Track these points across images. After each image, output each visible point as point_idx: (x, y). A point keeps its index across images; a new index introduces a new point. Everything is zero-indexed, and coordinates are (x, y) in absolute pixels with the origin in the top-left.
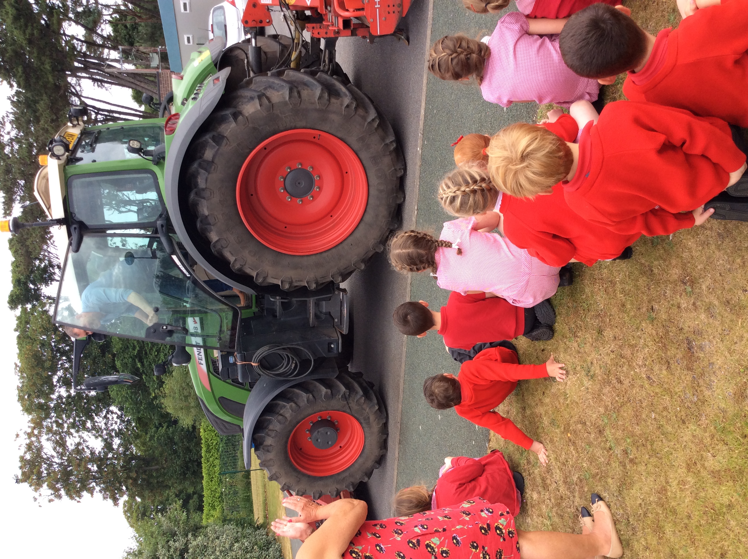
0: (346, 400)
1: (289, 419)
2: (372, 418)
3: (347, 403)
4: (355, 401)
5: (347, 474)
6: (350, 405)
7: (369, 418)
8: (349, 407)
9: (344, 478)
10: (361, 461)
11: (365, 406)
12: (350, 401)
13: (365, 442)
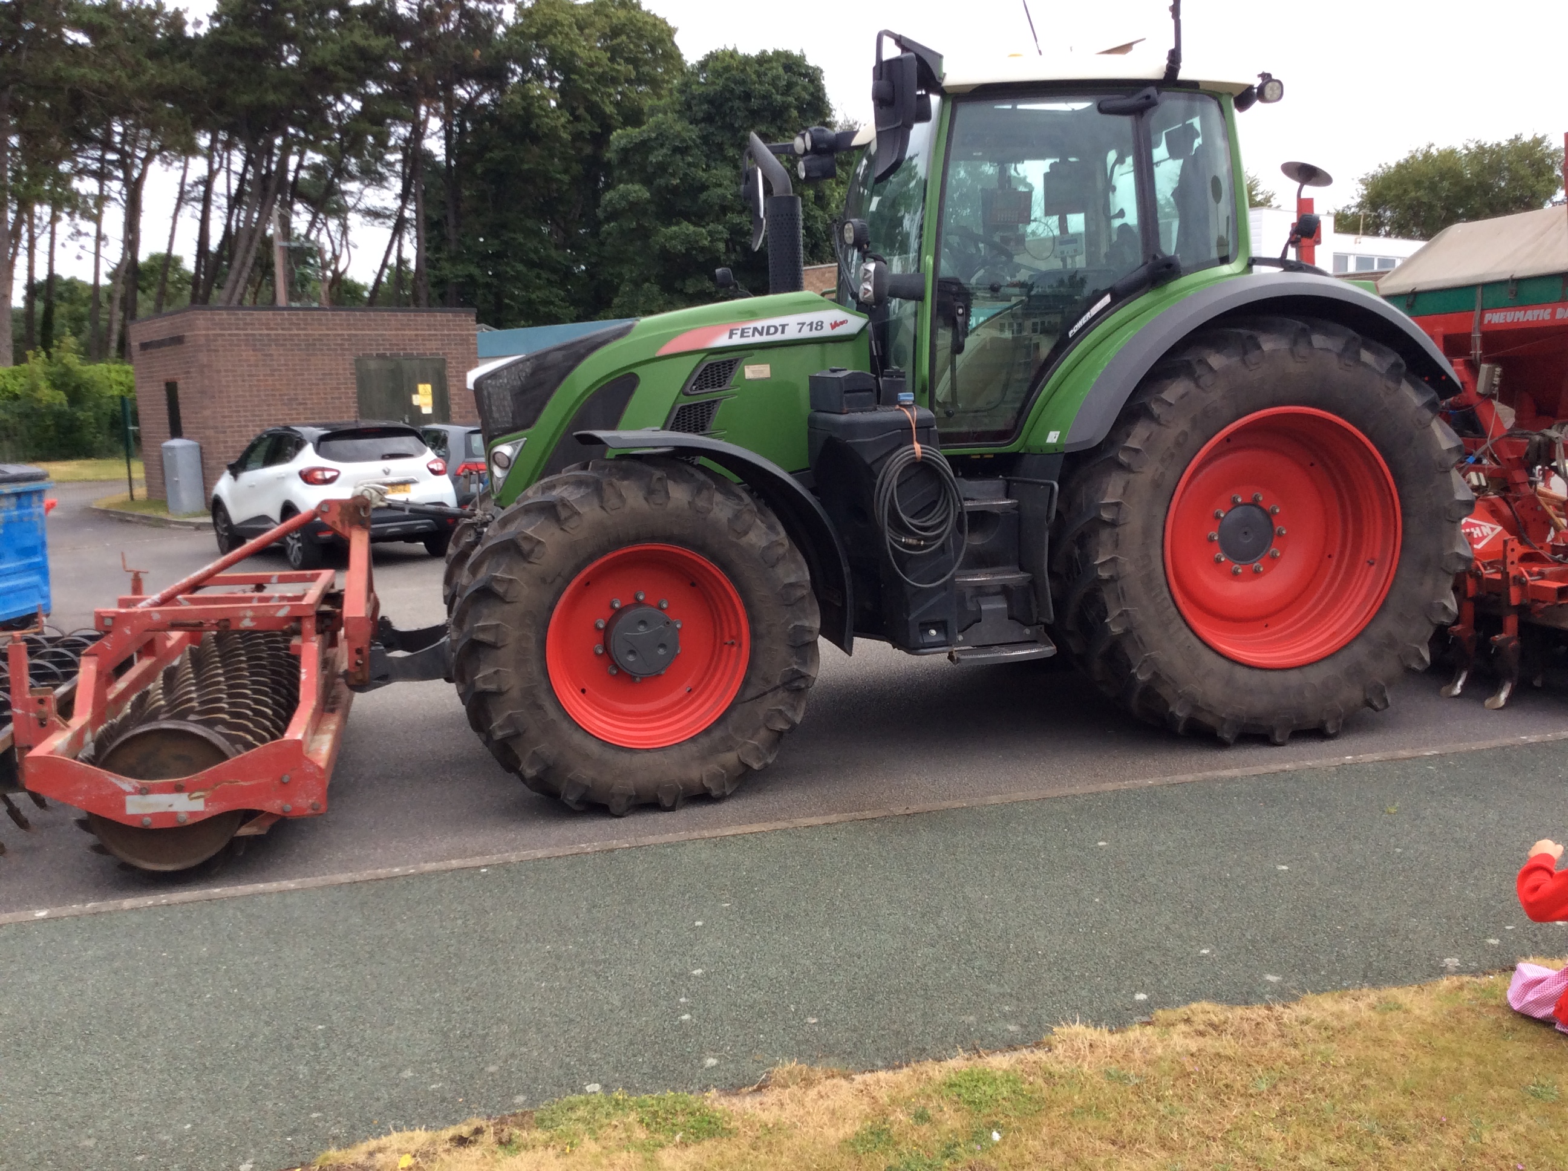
0: (784, 684)
1: (744, 541)
2: (730, 758)
3: (777, 688)
4: (780, 707)
5: (552, 713)
6: (770, 695)
7: (730, 749)
8: (765, 693)
9: (540, 707)
10: (593, 748)
11: (763, 733)
12: (782, 695)
13: (648, 750)
